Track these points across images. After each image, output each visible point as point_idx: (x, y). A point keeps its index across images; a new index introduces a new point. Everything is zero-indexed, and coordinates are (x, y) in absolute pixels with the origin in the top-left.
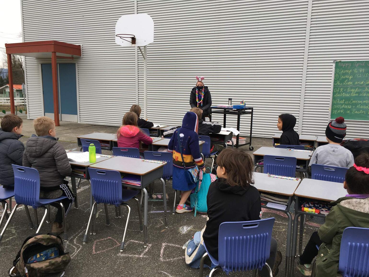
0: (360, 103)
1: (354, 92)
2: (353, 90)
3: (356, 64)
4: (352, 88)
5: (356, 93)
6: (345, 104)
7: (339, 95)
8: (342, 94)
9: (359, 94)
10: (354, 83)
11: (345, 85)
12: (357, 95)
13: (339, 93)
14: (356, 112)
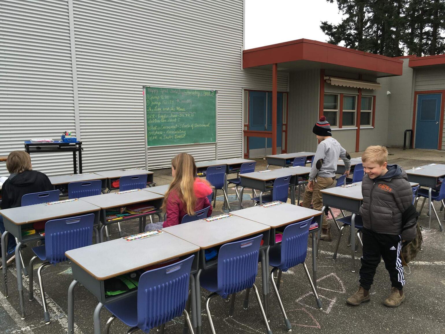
0: (169, 129)
1: (163, 118)
2: (162, 116)
3: (162, 91)
4: (161, 114)
5: (165, 119)
6: (158, 131)
7: (152, 122)
8: (154, 120)
9: (167, 121)
10: (162, 110)
11: (155, 111)
12: (165, 121)
13: (152, 119)
14: (167, 138)
